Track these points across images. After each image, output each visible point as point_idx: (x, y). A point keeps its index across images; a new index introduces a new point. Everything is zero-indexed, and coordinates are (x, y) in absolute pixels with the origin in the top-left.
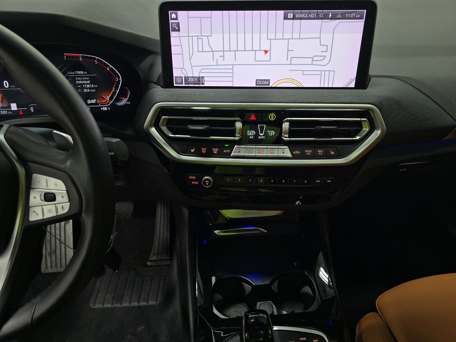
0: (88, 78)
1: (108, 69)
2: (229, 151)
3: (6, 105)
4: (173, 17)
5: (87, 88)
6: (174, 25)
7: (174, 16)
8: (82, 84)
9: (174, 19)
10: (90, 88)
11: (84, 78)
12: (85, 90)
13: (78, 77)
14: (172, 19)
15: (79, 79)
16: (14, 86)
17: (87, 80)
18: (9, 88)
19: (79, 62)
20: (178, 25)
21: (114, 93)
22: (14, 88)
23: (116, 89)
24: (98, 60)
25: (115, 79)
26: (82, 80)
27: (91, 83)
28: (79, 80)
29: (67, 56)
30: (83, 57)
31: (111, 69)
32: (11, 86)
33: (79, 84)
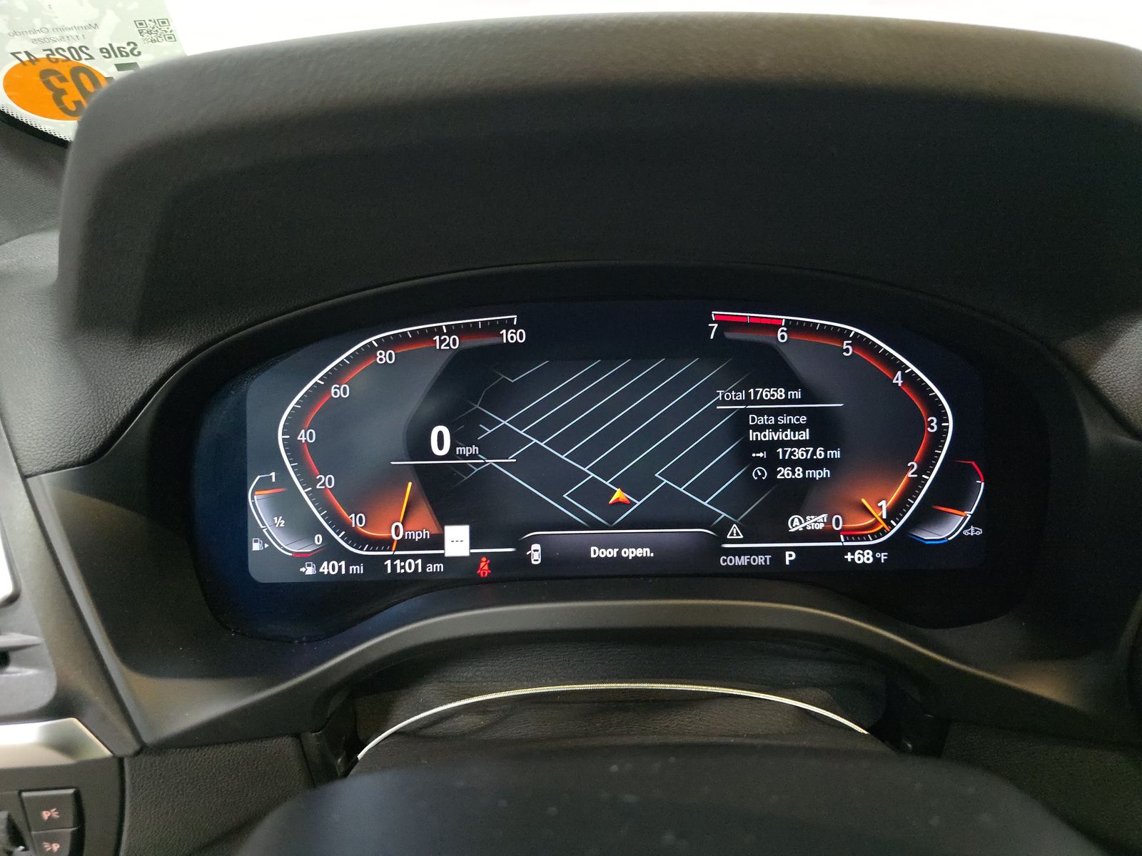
0: (803, 419)
1: (898, 380)
3: (425, 534)
5: (793, 464)
8: (771, 446)
10: (807, 464)
11: (783, 420)
12: (785, 473)
13: (760, 413)
15: (762, 420)
16: (474, 449)
17: (796, 428)
22: (472, 457)
23: (925, 467)
24: (858, 341)
25: (922, 425)
26: (775, 428)
27: (813, 442)
28: (761, 428)
29: (724, 325)
30: (791, 326)
31: (910, 378)
32: (459, 450)
33: (760, 445)
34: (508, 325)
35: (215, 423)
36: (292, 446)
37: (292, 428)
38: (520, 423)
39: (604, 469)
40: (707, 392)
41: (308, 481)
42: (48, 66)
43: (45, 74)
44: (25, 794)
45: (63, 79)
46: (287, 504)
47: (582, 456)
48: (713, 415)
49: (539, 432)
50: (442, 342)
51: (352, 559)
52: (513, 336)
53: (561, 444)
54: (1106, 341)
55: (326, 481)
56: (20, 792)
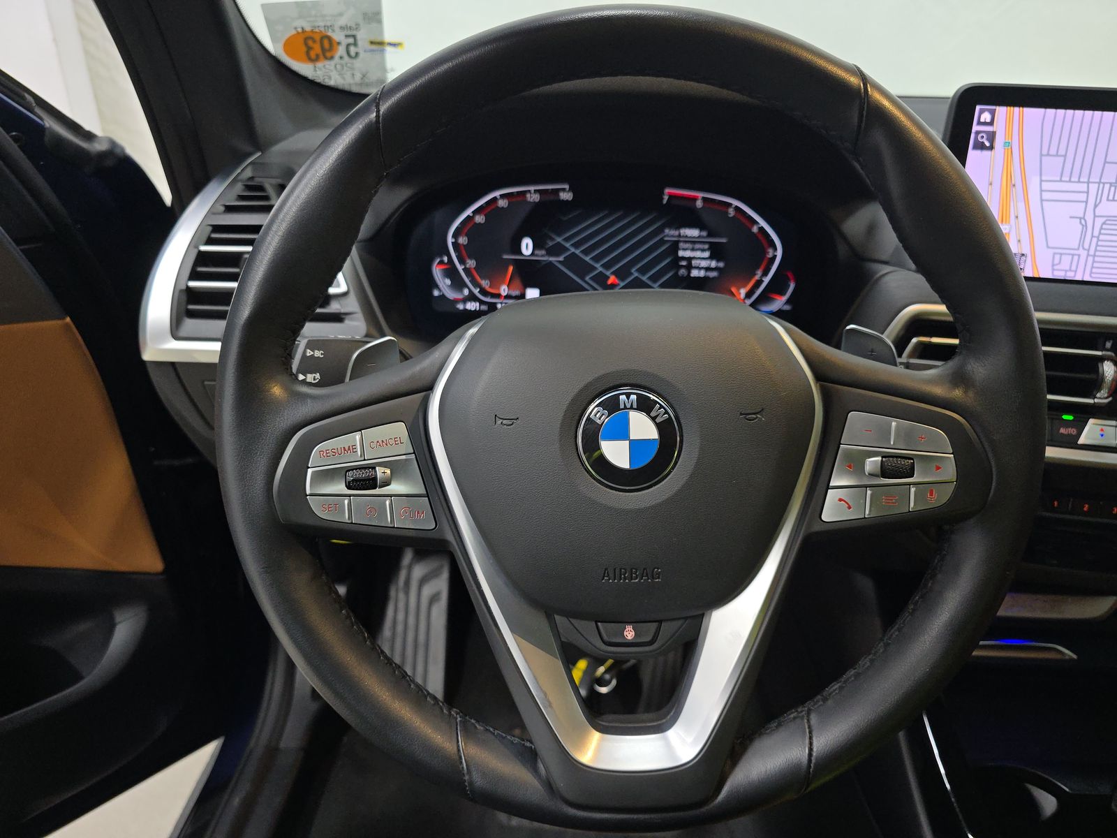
0: (706, 246)
1: (755, 229)
2: (1073, 431)
3: (517, 293)
4: (982, 120)
5: (699, 268)
6: (982, 137)
7: (986, 117)
8: (689, 259)
9: (985, 124)
10: (708, 269)
11: (697, 246)
12: (695, 273)
13: (686, 242)
14: (979, 123)
15: (687, 245)
16: (543, 252)
17: (703, 250)
18: (533, 254)
19: (693, 210)
20: (992, 137)
21: (759, 282)
22: (543, 256)
23: (765, 273)
24: (737, 208)
25: (765, 253)
26: (693, 250)
27: (711, 258)
28: (685, 249)
29: (671, 196)
30: (705, 199)
31: (762, 229)
32: (536, 252)
33: (683, 258)
34: (564, 190)
35: (420, 231)
36: (455, 245)
37: (455, 235)
38: (567, 240)
39: (607, 266)
40: (660, 230)
41: (462, 261)
42: (311, 35)
43: (306, 39)
44: (206, 383)
45: (314, 41)
46: (451, 272)
47: (597, 259)
48: (662, 242)
49: (576, 245)
50: (531, 197)
51: (482, 302)
52: (566, 196)
53: (586, 252)
54: (850, 213)
55: (471, 263)
56: (203, 382)
